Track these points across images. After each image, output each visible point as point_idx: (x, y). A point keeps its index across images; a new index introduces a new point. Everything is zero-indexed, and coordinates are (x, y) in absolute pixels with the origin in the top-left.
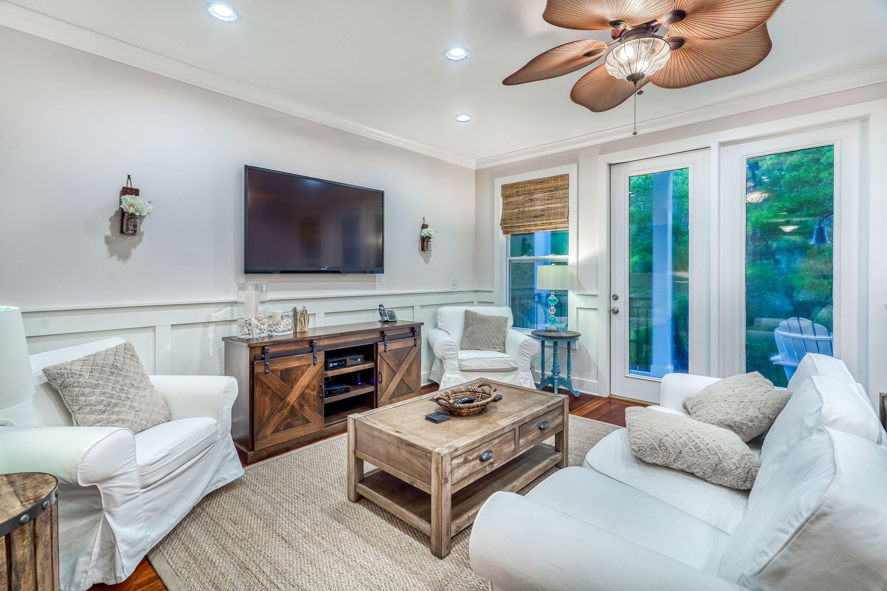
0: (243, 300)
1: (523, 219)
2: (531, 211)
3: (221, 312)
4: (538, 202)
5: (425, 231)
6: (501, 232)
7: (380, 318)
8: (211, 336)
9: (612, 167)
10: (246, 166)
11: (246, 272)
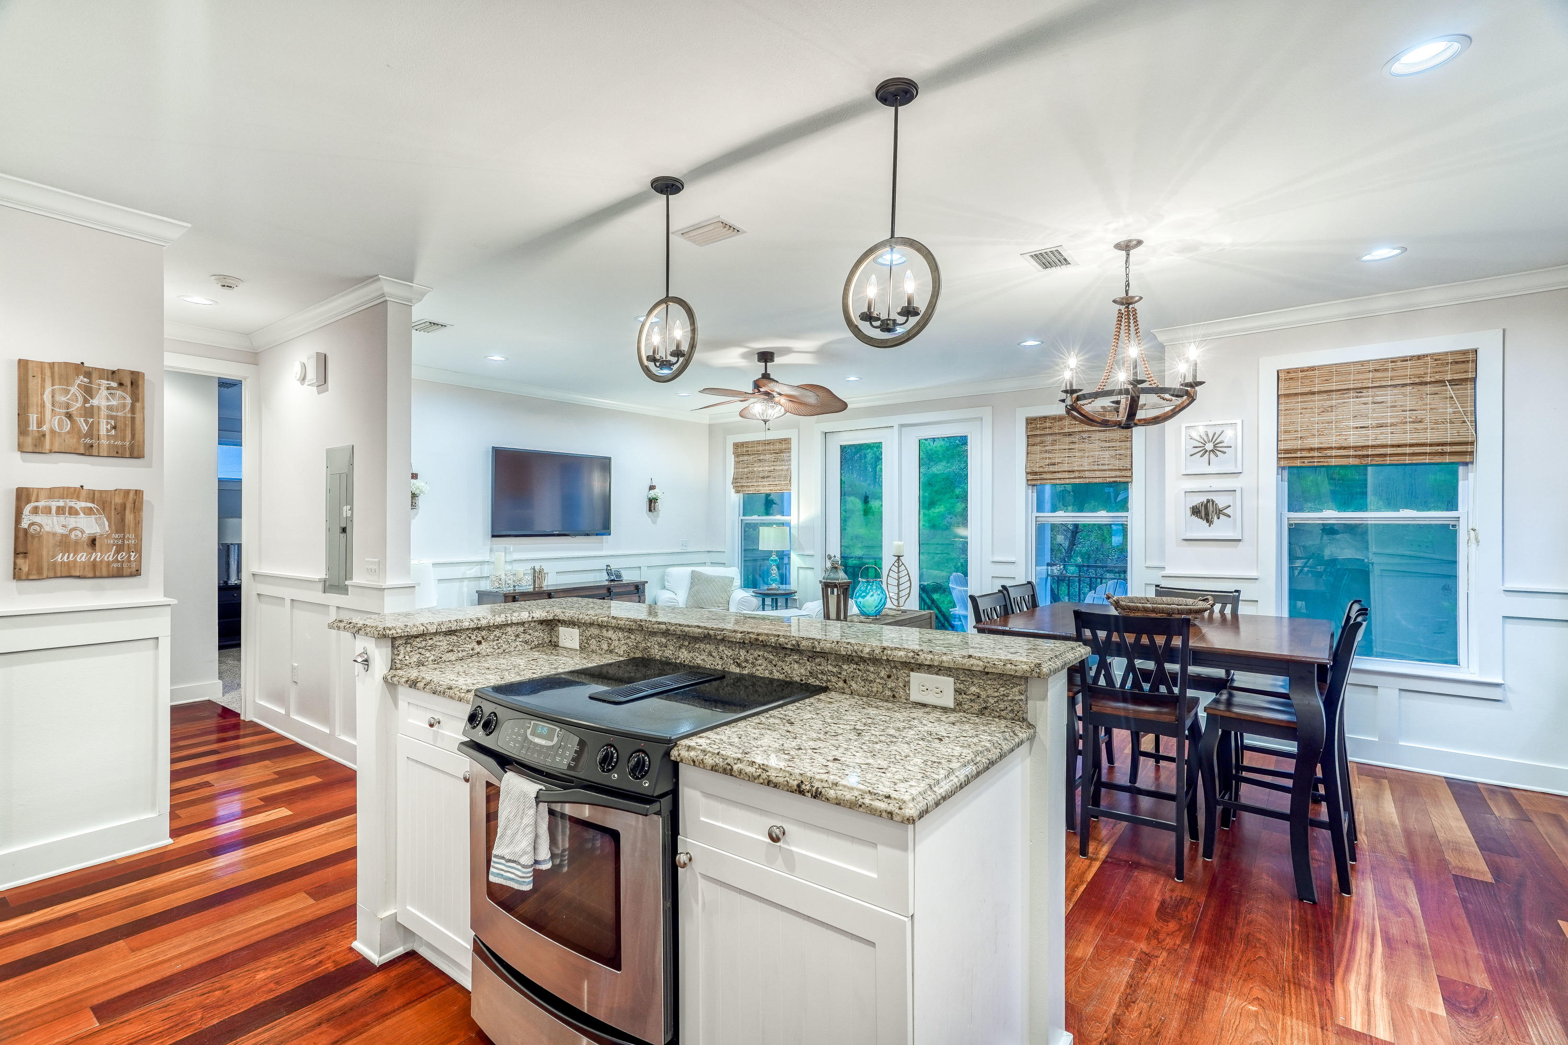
0: (493, 560)
1: (752, 479)
2: (759, 472)
3: (473, 571)
4: (766, 464)
5: (652, 492)
6: (733, 491)
7: (607, 578)
8: (465, 589)
9: (827, 435)
10: (493, 448)
11: (493, 536)
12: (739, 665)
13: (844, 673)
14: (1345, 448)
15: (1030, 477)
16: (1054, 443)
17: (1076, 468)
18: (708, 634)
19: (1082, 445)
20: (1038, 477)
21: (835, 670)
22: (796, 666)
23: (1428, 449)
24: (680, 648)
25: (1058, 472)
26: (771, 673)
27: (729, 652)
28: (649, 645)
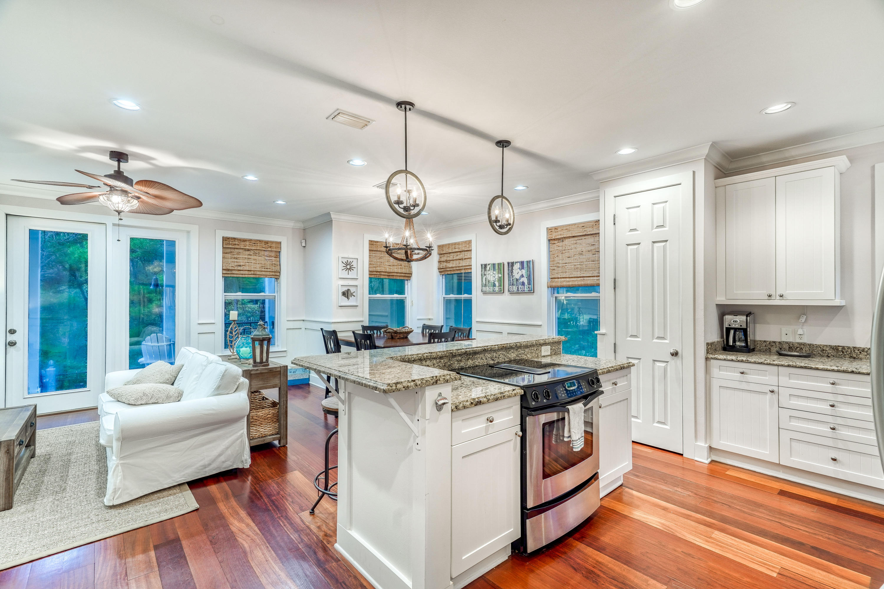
9: (9, 217)
12: (493, 360)
13: (526, 352)
14: (385, 272)
15: (225, 272)
16: (238, 253)
17: (253, 269)
18: (485, 349)
19: (255, 257)
20: (230, 272)
21: (523, 352)
22: (512, 354)
23: (403, 275)
24: (468, 359)
25: (242, 270)
26: (505, 359)
27: (489, 356)
28: (452, 362)
